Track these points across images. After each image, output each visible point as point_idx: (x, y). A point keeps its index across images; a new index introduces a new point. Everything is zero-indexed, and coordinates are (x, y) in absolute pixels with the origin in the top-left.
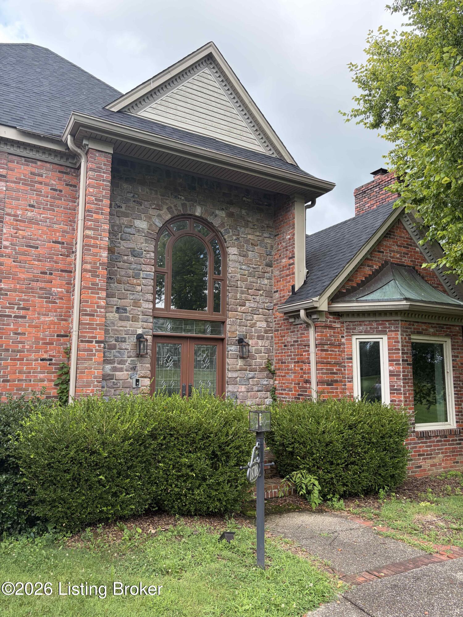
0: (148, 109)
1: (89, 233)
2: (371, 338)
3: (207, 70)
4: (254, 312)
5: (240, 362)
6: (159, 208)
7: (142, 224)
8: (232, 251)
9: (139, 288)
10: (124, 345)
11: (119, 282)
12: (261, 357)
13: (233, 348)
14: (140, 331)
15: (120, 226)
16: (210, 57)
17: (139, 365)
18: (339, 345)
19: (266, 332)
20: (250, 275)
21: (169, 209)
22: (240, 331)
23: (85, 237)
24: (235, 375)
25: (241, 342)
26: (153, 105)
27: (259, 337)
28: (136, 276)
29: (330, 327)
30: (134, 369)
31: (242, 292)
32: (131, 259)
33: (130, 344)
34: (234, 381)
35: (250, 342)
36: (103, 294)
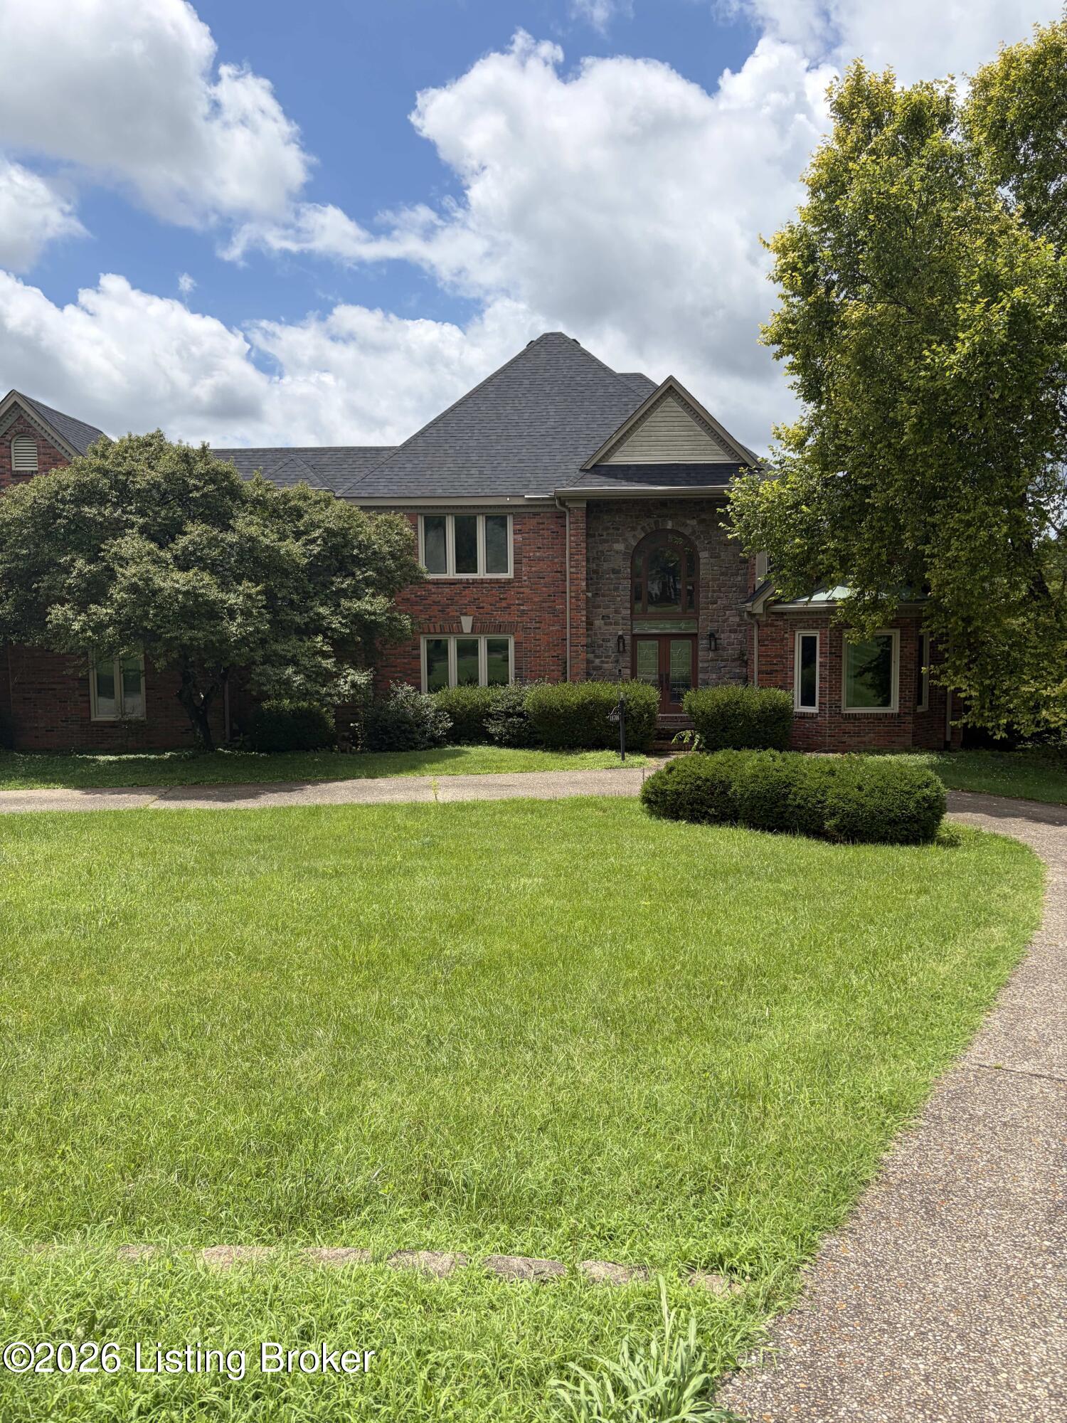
0: (617, 454)
1: (573, 570)
2: (809, 633)
3: (670, 399)
4: (726, 608)
5: (711, 654)
6: (633, 529)
7: (619, 547)
8: (704, 555)
9: (619, 599)
10: (609, 644)
11: (603, 596)
12: (732, 649)
13: (705, 642)
14: (620, 633)
15: (602, 552)
16: (671, 387)
17: (621, 659)
18: (782, 640)
19: (739, 625)
20: (722, 574)
21: (643, 528)
22: (711, 627)
23: (571, 573)
24: (706, 665)
25: (712, 636)
26: (622, 449)
27: (730, 631)
28: (616, 589)
29: (772, 625)
30: (617, 661)
31: (714, 591)
32: (612, 576)
33: (612, 644)
34: (705, 670)
35: (722, 636)
36: (584, 613)
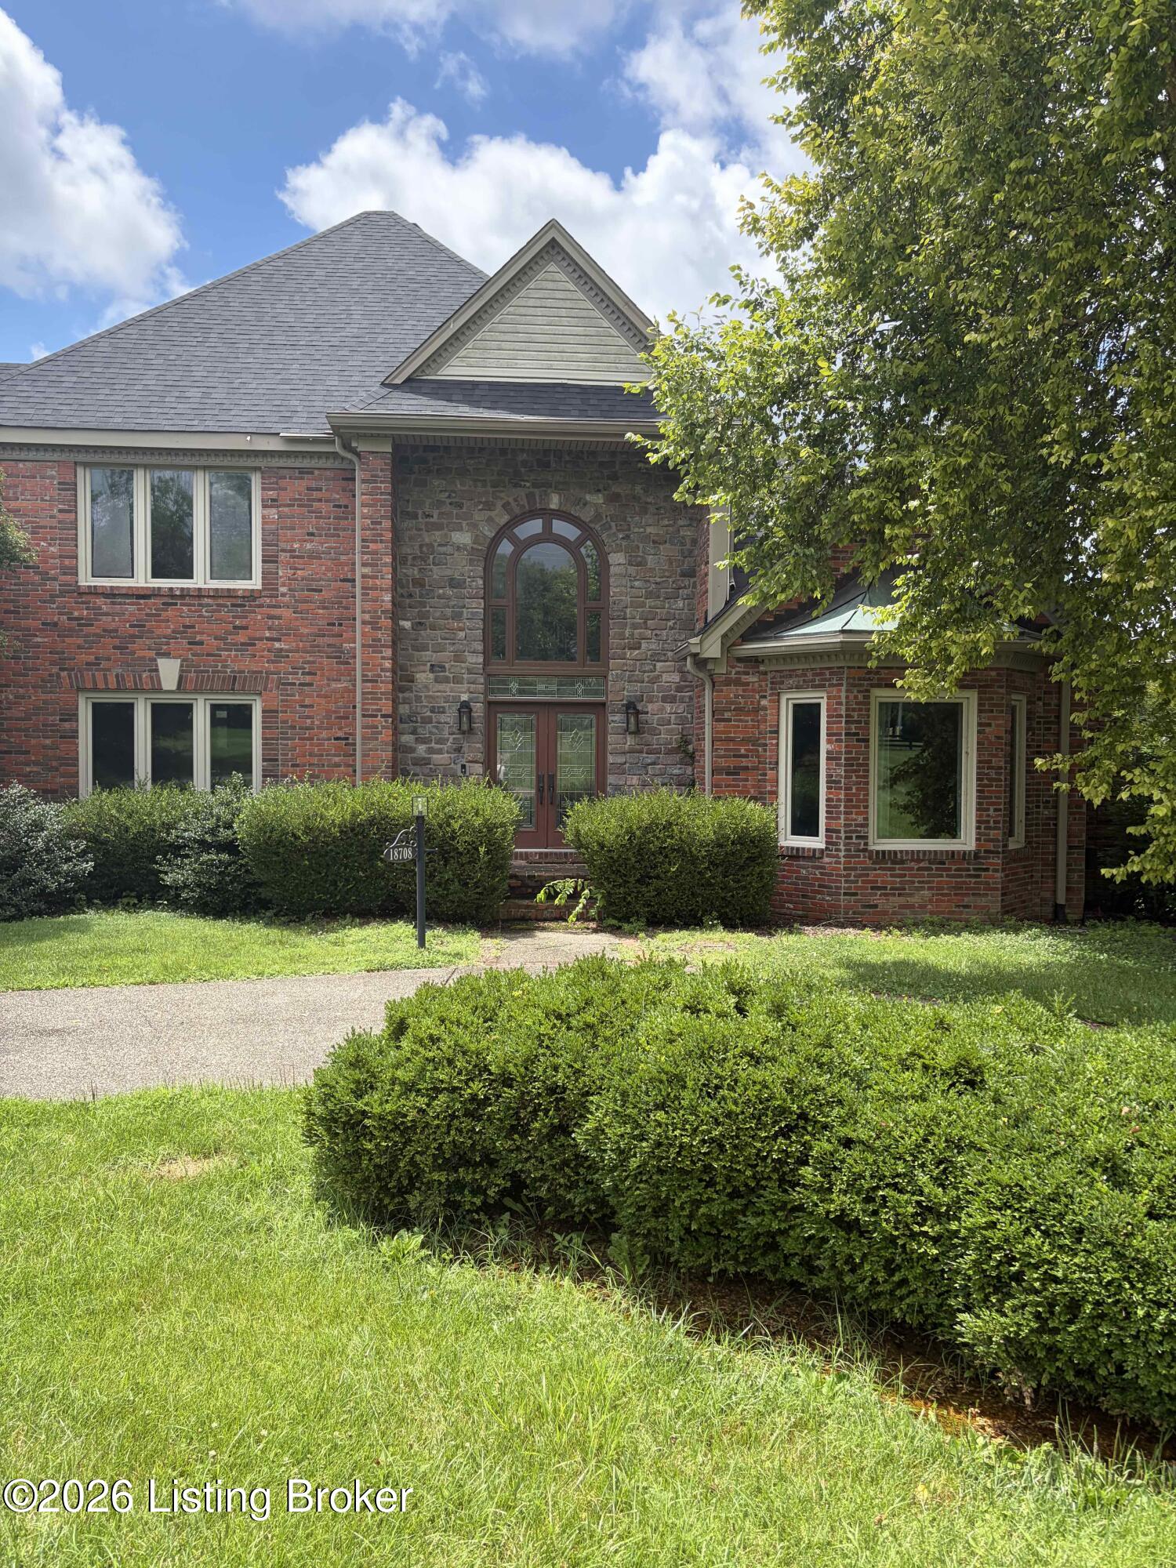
0: (454, 361)
1: (367, 570)
2: (807, 697)
3: (552, 267)
4: (656, 657)
5: (630, 741)
6: (489, 506)
7: (463, 538)
8: (617, 559)
9: (462, 634)
10: (443, 718)
11: (433, 628)
12: (669, 732)
13: (618, 717)
14: (465, 697)
15: (430, 546)
16: (553, 243)
17: (466, 745)
18: (756, 711)
19: (679, 689)
20: (650, 595)
21: (506, 506)
22: (630, 691)
23: (364, 576)
24: (620, 759)
25: (632, 708)
26: (462, 353)
27: (664, 699)
28: (457, 616)
29: (738, 682)
30: (459, 750)
31: (635, 626)
32: (449, 592)
33: (450, 717)
34: (620, 770)
35: (650, 707)
36: (388, 652)
